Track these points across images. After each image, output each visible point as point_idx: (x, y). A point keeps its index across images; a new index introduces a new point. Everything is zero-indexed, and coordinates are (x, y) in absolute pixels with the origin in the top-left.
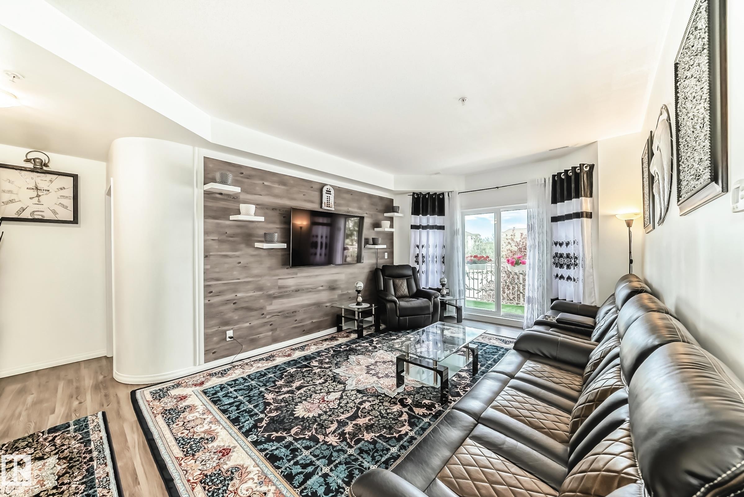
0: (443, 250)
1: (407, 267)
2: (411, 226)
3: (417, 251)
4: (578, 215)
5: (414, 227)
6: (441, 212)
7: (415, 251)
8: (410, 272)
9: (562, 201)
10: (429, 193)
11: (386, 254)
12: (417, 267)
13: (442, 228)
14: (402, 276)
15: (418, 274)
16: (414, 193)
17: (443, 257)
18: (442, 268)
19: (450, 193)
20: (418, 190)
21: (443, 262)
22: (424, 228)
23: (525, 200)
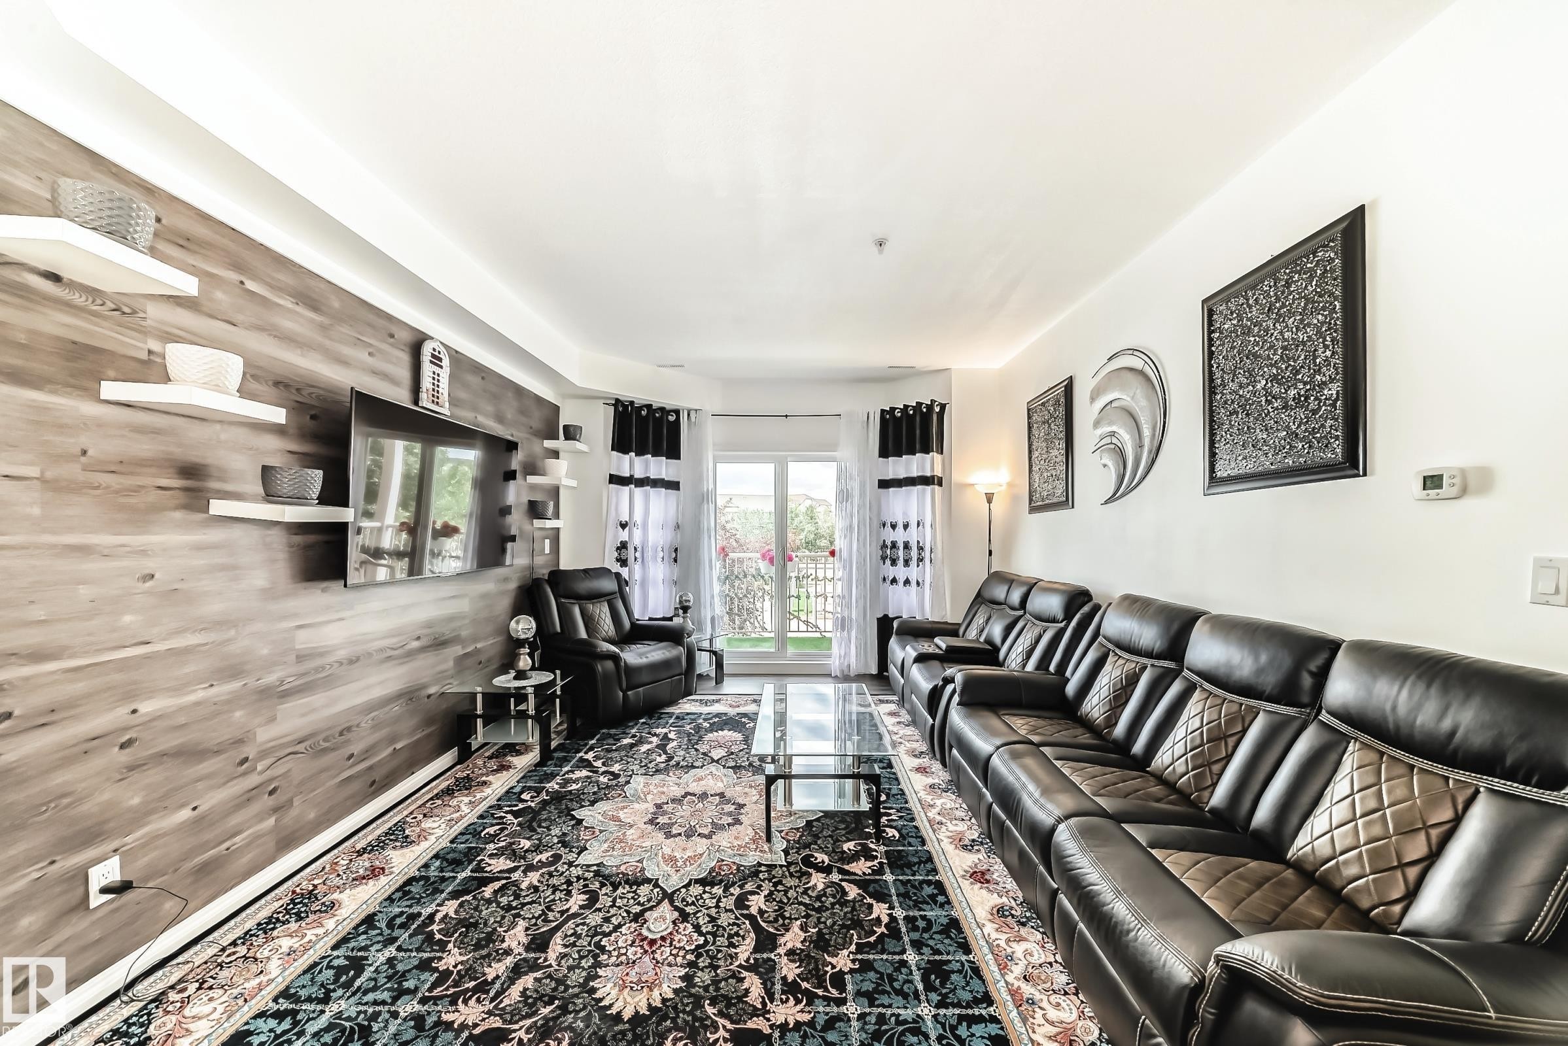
0: (676, 534)
1: (603, 572)
2: (611, 476)
3: (624, 535)
4: (926, 481)
5: (615, 480)
6: (673, 452)
7: (616, 536)
8: (609, 585)
9: (899, 454)
10: (649, 407)
11: (547, 542)
12: (624, 572)
13: (674, 485)
14: (596, 596)
15: (627, 588)
16: (617, 400)
17: (676, 550)
18: (672, 573)
19: (693, 414)
20: (627, 395)
21: (675, 561)
22: (641, 482)
23: (833, 447)
